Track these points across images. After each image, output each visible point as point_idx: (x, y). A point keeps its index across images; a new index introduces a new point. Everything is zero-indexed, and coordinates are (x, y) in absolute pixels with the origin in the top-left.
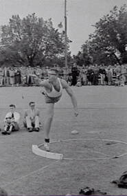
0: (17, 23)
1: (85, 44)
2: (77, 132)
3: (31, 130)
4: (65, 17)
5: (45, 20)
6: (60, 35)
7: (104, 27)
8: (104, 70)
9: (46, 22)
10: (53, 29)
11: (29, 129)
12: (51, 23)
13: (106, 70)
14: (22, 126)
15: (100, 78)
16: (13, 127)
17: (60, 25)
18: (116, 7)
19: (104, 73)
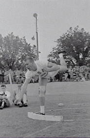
1: (50, 54)
2: (63, 105)
4: (37, 32)
6: (32, 48)
7: (63, 42)
9: (21, 39)
10: (27, 43)
12: (25, 40)
15: (64, 76)
16: (5, 103)
17: (33, 38)
18: (71, 28)
19: (68, 73)
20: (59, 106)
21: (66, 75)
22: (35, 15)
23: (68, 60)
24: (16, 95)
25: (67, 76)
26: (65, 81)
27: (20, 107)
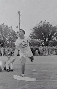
3: (9, 70)
5: (9, 27)
6: (16, 34)
8: (38, 48)
9: (10, 27)
10: (13, 30)
11: (7, 70)
12: (12, 28)
13: (39, 48)
14: (3, 69)
15: (36, 52)
17: (17, 27)
18: (41, 21)
20: (33, 71)
22: (19, 12)
24: (6, 63)
27: (8, 71)
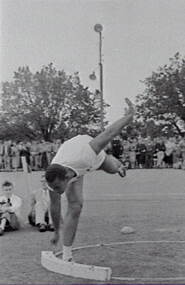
0: (25, 78)
2: (131, 230)
4: (101, 64)
5: (68, 74)
8: (164, 145)
9: (71, 77)
12: (78, 78)
16: (7, 223)
17: (92, 77)
18: (178, 54)
19: (164, 150)
21: (160, 155)
22: (98, 28)
23: (168, 122)
24: (35, 202)
25: (162, 157)
26: (158, 168)
27: (42, 231)
